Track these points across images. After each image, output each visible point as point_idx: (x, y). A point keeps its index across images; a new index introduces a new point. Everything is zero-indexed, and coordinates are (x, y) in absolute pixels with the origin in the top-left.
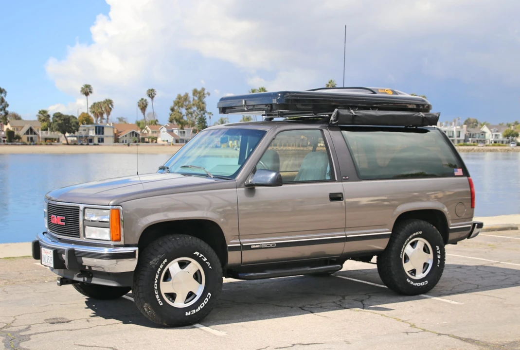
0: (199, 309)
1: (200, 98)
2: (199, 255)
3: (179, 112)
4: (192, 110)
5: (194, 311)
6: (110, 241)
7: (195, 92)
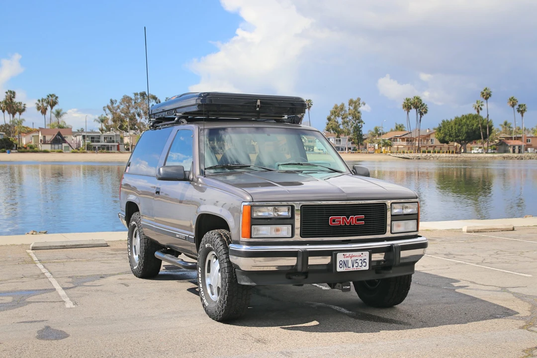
1: (355, 108)
3: (335, 121)
4: (348, 119)
7: (351, 102)
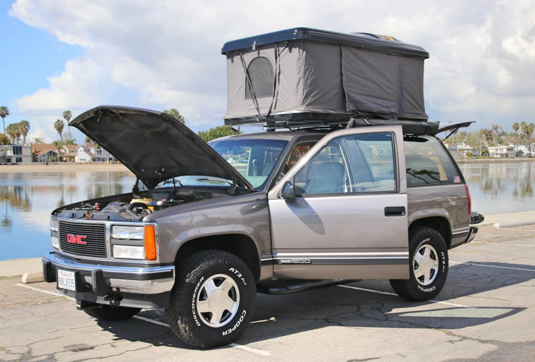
0: (235, 327)
2: (235, 271)
5: (230, 331)
6: (145, 260)
